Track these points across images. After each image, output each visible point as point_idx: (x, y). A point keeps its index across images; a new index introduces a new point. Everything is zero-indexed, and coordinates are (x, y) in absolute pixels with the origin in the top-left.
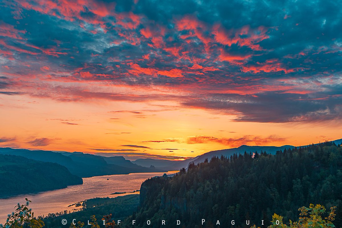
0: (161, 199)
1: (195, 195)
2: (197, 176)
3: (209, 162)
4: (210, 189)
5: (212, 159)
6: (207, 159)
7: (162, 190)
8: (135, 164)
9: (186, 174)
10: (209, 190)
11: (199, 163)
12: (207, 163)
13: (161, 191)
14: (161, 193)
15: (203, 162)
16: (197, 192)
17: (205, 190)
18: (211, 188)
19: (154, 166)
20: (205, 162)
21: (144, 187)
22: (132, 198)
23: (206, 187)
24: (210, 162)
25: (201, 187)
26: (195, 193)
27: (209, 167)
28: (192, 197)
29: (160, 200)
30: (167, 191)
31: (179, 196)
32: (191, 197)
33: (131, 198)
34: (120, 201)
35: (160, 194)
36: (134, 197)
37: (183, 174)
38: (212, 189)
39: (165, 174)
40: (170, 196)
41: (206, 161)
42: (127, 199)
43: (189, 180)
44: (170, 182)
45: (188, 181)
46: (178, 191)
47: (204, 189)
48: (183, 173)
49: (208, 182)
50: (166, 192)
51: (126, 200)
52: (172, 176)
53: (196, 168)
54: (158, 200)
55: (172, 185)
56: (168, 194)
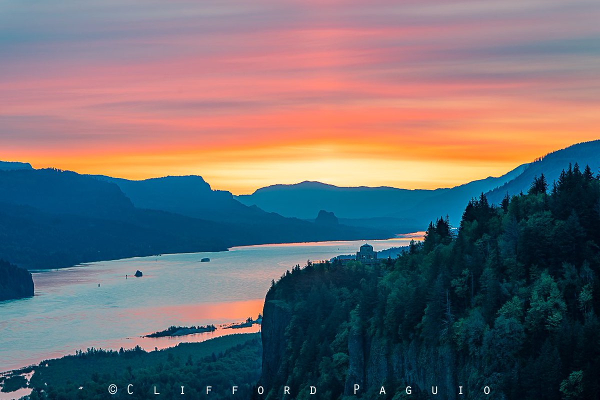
0: (347, 352)
1: (487, 333)
2: (498, 253)
3: (549, 192)
4: (556, 306)
5: (563, 178)
6: (543, 177)
7: (354, 314)
8: (255, 206)
9: (452, 244)
10: (547, 313)
11: (508, 197)
12: (540, 198)
13: (347, 318)
14: (349, 328)
15: (526, 193)
16: (498, 319)
17: (530, 311)
18: (558, 301)
19: (332, 213)
20: (534, 191)
21: (278, 303)
22: (239, 348)
23: (536, 298)
24: (554, 191)
25: (515, 298)
26: (492, 326)
27: (549, 213)
28: (478, 343)
29: (345, 355)
30: (372, 320)
31: (422, 339)
32: (471, 340)
33: (233, 348)
34: (190, 363)
35: (346, 330)
36: (246, 343)
37: (441, 245)
38: (563, 304)
39: (367, 249)
40: (385, 341)
41: (540, 186)
42: (217, 354)
43: (465, 272)
44: (384, 281)
45: (461, 276)
46: (420, 320)
47: (527, 305)
48: (439, 242)
49: (545, 278)
50: (369, 324)
51: (214, 358)
52: (394, 257)
53: (495, 219)
54: (336, 356)
55: (393, 294)
56: (378, 331)
